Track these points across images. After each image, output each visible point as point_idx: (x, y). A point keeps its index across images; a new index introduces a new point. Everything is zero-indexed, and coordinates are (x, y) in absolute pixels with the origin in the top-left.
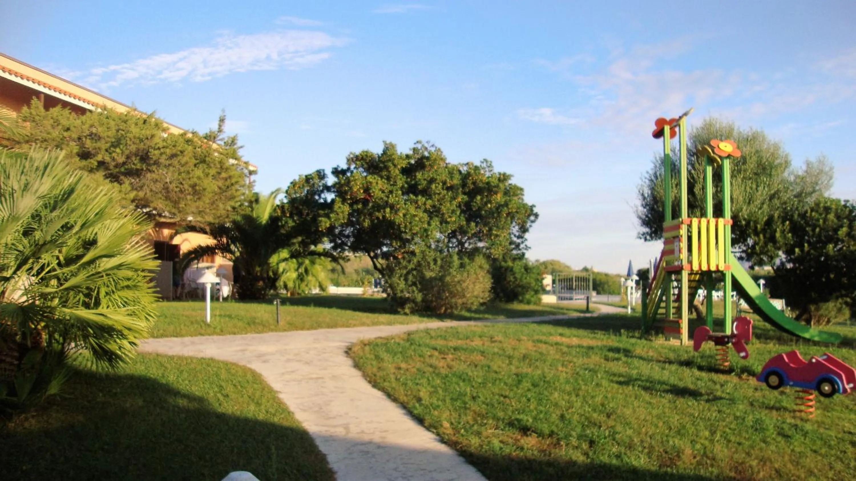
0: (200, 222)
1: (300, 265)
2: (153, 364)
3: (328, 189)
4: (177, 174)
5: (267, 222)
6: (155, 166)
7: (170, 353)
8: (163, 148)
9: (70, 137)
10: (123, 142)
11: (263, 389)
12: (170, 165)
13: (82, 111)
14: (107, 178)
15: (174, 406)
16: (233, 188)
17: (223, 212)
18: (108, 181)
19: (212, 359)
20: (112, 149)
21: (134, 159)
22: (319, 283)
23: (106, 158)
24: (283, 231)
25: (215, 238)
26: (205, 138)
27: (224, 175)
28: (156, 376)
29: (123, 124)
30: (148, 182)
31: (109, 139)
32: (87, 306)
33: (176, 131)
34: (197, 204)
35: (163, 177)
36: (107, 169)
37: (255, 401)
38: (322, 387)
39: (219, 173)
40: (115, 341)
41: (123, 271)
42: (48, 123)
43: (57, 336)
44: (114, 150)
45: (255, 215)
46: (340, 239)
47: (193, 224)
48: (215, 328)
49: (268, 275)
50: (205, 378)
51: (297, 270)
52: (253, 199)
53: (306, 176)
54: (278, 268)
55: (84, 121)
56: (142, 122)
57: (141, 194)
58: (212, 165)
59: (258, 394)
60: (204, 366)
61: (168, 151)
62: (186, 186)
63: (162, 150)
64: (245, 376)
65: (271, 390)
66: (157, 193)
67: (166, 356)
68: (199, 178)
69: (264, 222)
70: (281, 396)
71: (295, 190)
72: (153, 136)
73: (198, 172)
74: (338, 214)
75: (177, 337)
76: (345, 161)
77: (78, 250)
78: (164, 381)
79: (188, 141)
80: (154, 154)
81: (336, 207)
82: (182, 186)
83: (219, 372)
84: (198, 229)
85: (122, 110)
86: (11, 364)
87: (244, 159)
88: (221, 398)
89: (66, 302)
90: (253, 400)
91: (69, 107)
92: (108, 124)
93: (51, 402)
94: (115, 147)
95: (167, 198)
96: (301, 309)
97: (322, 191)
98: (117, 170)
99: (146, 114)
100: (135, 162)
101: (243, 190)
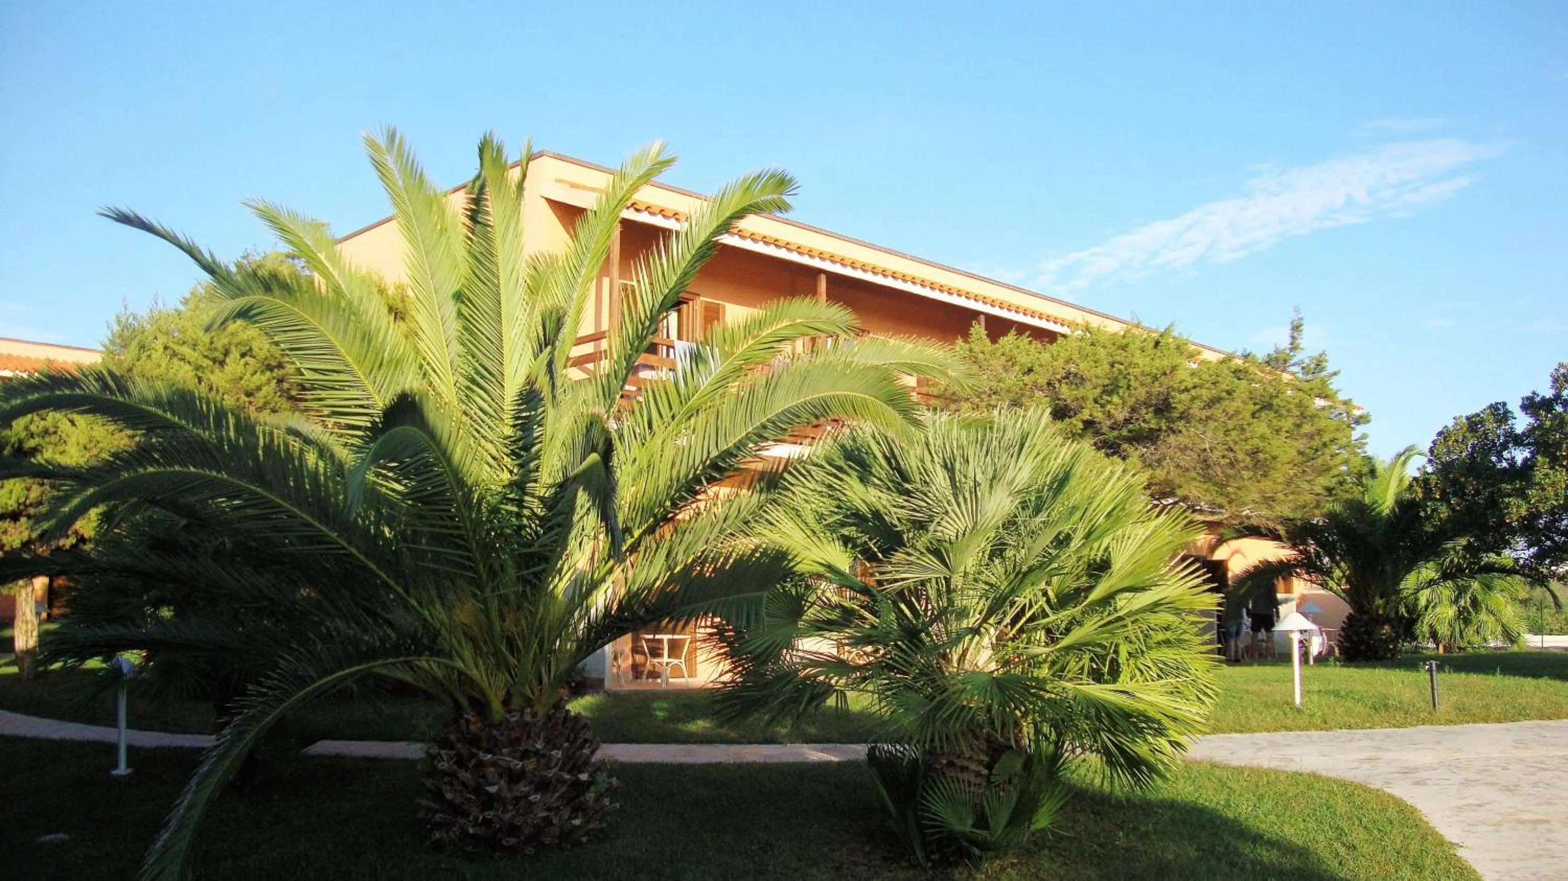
0: (1268, 519)
1: (1461, 591)
2: (1207, 782)
3: (1518, 440)
4: (1222, 434)
5: (1393, 510)
6: (1183, 422)
7: (1235, 762)
8: (1194, 387)
9: (1035, 384)
10: (1123, 383)
11: (1424, 838)
12: (1208, 418)
13: (1048, 337)
14: (1099, 449)
15: (1252, 863)
16: (1327, 451)
17: (1309, 498)
18: (1102, 453)
19: (1314, 776)
20: (1105, 397)
21: (1143, 411)
22: (1503, 626)
23: (1095, 414)
24: (1429, 528)
25: (1294, 546)
26: (1268, 363)
27: (1307, 428)
28: (1213, 805)
29: (1120, 351)
30: (1171, 452)
31: (1100, 382)
32: (1097, 676)
33: (1212, 357)
34: (1262, 485)
35: (1197, 440)
36: (1097, 433)
37: (1411, 860)
38: (1548, 840)
39: (1299, 426)
40: (1146, 740)
41: (1160, 615)
42: (997, 364)
43: (1046, 729)
44: (1109, 398)
45: (1367, 500)
46: (1548, 538)
47: (1254, 522)
48: (1312, 716)
49: (1397, 612)
50: (1307, 811)
51: (1456, 601)
52: (1365, 470)
53: (1468, 418)
54: (1417, 599)
55: (1055, 354)
56: (1152, 345)
57: (1160, 474)
58: (1284, 412)
59: (1414, 846)
60: (1301, 787)
61: (1205, 393)
62: (1240, 456)
63: (1193, 392)
64: (1384, 810)
65: (1441, 842)
66: (1187, 470)
67: (1227, 767)
68: (1263, 438)
69: (1387, 511)
70: (1461, 853)
71: (1448, 447)
72: (1174, 368)
73: (1261, 428)
74: (1543, 489)
75: (1241, 732)
76: (1548, 382)
77: (1078, 579)
78: (1231, 815)
79: (1238, 373)
80: (1180, 401)
81: (1538, 475)
82: (1231, 455)
83: (1331, 802)
84: (1263, 530)
85: (1114, 328)
86: (978, 774)
87: (1341, 397)
88: (1342, 851)
89: (1062, 669)
90: (1406, 858)
91: (1028, 333)
92: (1095, 354)
93: (1039, 843)
94: (1110, 393)
95: (1207, 479)
96: (1475, 679)
97: (1505, 446)
98: (1116, 433)
99: (1156, 331)
100: (1147, 417)
101: (1345, 454)
